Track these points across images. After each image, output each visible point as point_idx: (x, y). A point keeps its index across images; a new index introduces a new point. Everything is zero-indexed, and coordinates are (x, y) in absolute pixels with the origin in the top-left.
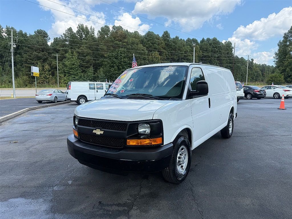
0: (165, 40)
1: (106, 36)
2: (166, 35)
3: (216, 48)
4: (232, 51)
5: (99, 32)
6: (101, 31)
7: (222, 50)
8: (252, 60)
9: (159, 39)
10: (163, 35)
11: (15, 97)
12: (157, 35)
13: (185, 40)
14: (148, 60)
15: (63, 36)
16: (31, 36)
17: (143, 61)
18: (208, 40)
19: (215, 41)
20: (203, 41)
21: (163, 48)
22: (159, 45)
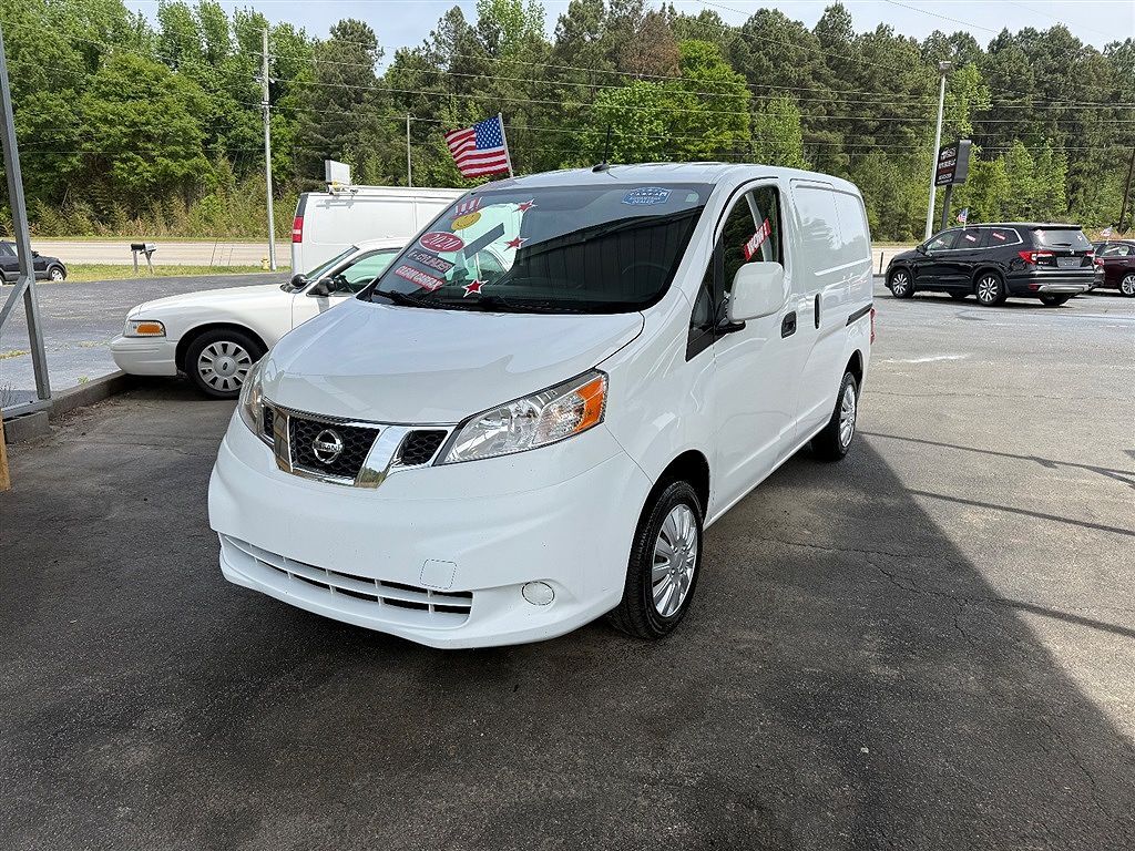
0: (825, 44)
1: (588, 38)
2: (835, 21)
5: (562, 20)
6: (568, 16)
9: (800, 42)
10: (822, 24)
11: (274, 268)
12: (796, 23)
13: (921, 41)
14: (752, 127)
15: (431, 40)
16: (319, 46)
17: (729, 134)
18: (1028, 34)
19: (1059, 42)
20: (1001, 43)
21: (816, 76)
22: (799, 64)
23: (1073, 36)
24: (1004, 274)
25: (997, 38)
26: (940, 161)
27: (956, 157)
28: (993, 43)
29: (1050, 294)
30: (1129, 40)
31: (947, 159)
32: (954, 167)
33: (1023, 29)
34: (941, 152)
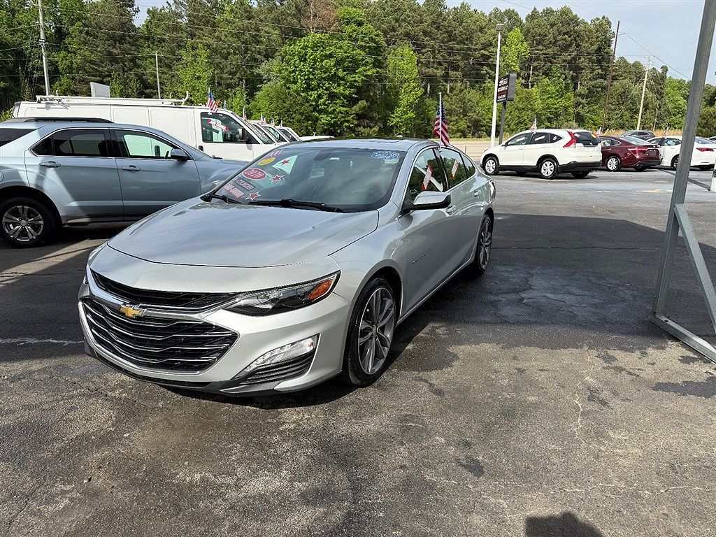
1: (277, 4)
3: (566, 36)
4: (610, 46)
7: (582, 40)
8: (665, 69)
13: (487, 14)
16: (92, 4)
18: (549, 12)
19: (567, 18)
20: (533, 16)
21: (425, 33)
23: (574, 14)
25: (530, 13)
26: (499, 87)
27: (508, 84)
28: (528, 16)
30: (604, 16)
31: (503, 86)
32: (507, 91)
33: (545, 9)
34: (499, 81)
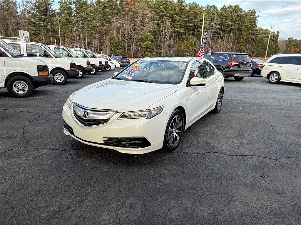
4: (255, 21)
8: (278, 32)
18: (230, 7)
19: (237, 8)
20: (223, 8)
22: (172, 10)
23: (240, 7)
24: (223, 70)
25: (222, 7)
26: (203, 36)
27: (207, 35)
28: (221, 8)
29: (238, 77)
30: (253, 9)
31: (205, 35)
32: (206, 38)
33: (229, 5)
34: (203, 33)
